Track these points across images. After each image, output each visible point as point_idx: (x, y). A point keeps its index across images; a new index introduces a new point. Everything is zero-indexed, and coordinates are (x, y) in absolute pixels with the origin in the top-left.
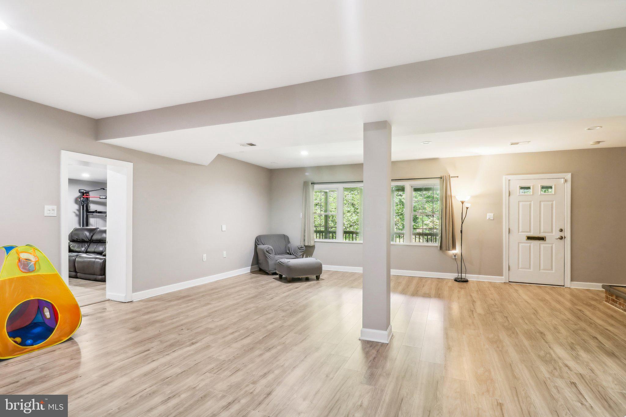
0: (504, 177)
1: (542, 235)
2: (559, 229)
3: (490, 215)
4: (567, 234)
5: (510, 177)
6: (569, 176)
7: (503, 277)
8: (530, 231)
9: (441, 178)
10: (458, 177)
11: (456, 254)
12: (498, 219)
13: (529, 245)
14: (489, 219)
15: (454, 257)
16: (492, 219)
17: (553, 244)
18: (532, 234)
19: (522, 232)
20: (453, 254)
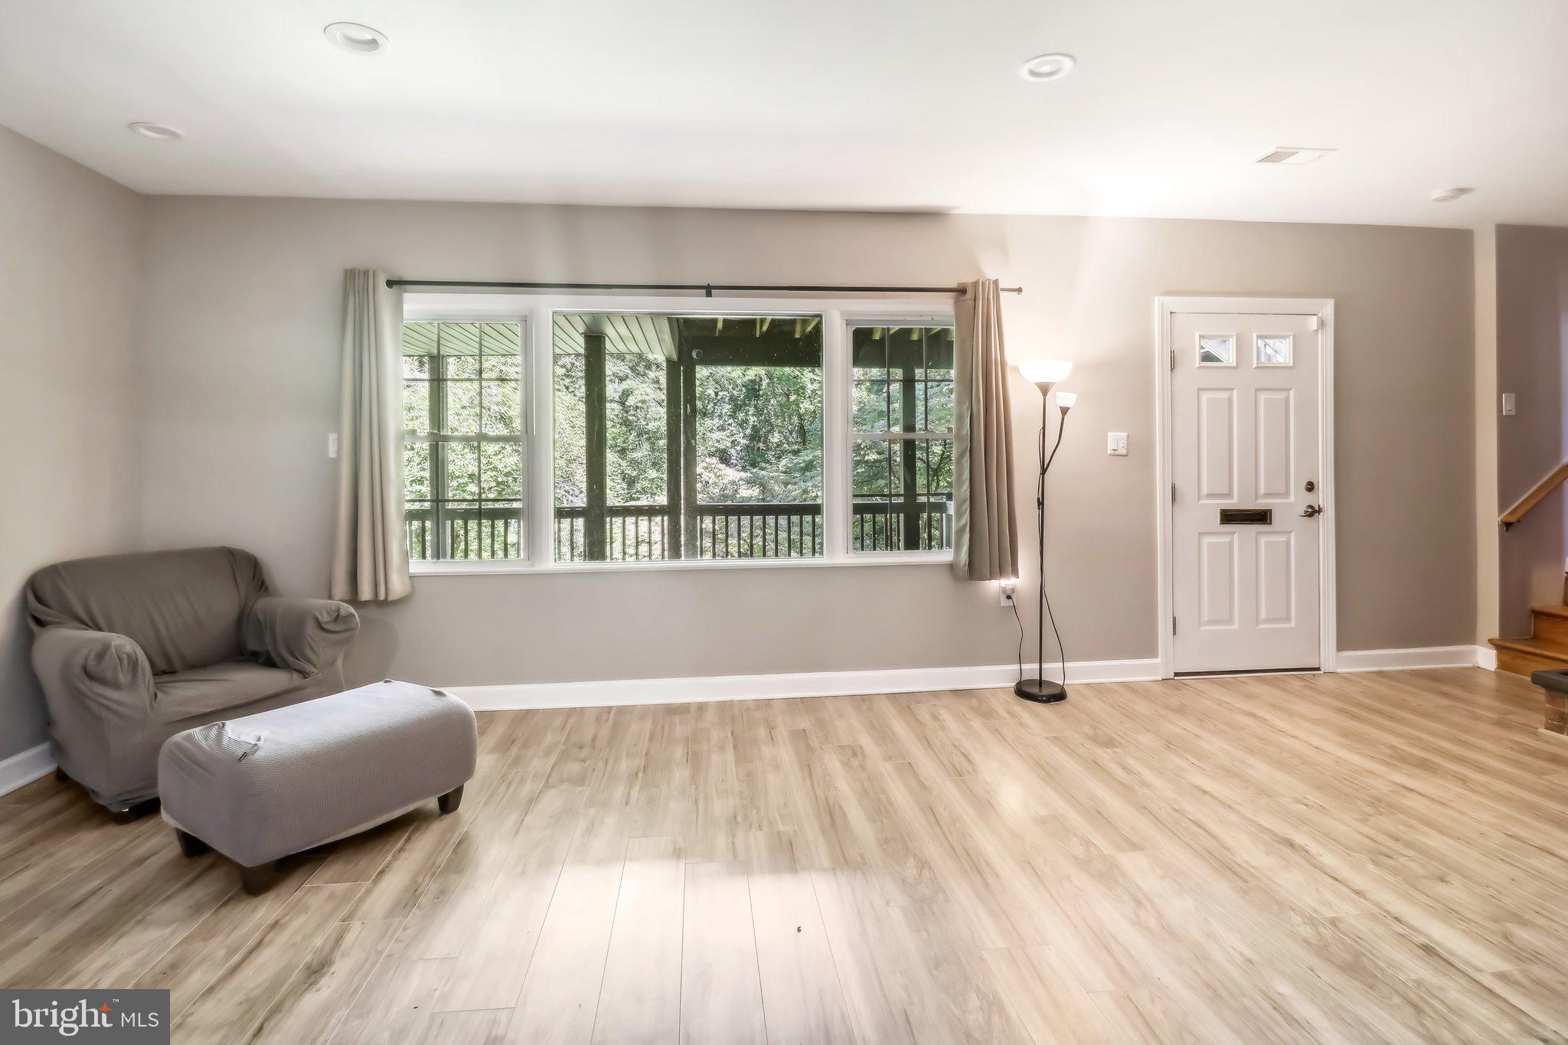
0: (1157, 301)
1: (1260, 504)
2: (1304, 484)
3: (1116, 440)
4: (1325, 497)
5: (1174, 303)
6: (1328, 308)
7: (1158, 660)
8: (1229, 495)
9: (961, 291)
10: (1020, 290)
11: (1013, 590)
12: (1138, 453)
13: (1226, 539)
14: (1116, 455)
15: (1004, 602)
16: (1124, 452)
17: (1290, 532)
18: (1234, 503)
19: (1210, 496)
20: (1004, 590)
